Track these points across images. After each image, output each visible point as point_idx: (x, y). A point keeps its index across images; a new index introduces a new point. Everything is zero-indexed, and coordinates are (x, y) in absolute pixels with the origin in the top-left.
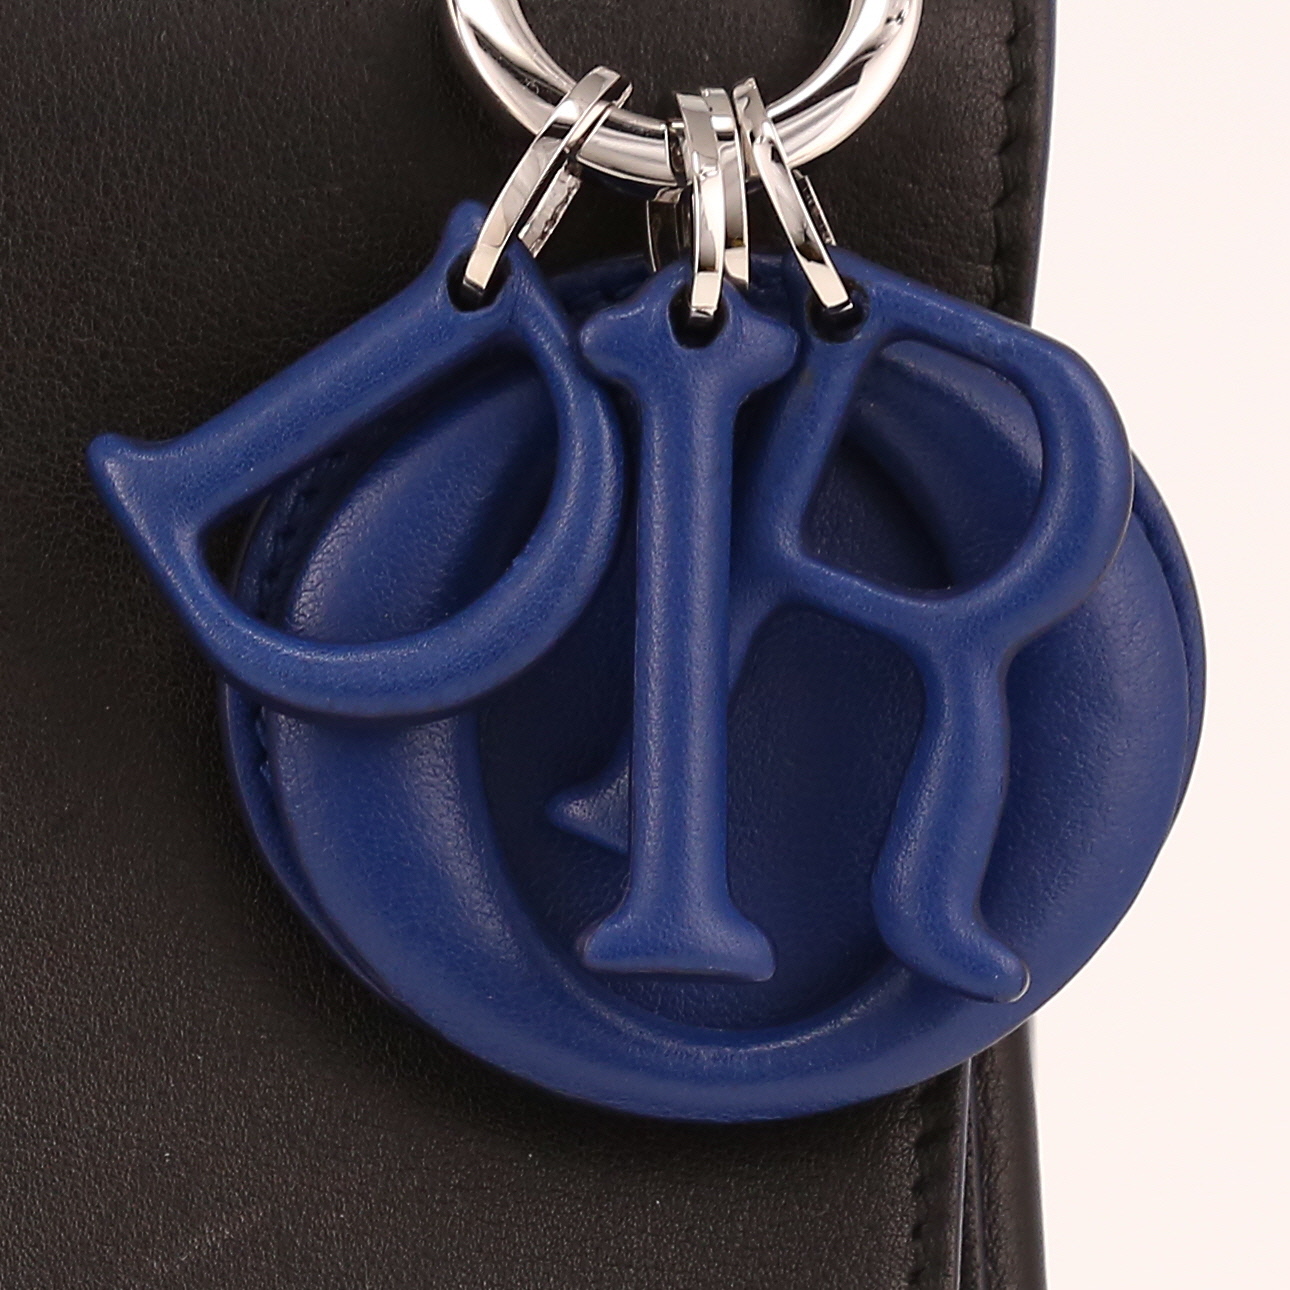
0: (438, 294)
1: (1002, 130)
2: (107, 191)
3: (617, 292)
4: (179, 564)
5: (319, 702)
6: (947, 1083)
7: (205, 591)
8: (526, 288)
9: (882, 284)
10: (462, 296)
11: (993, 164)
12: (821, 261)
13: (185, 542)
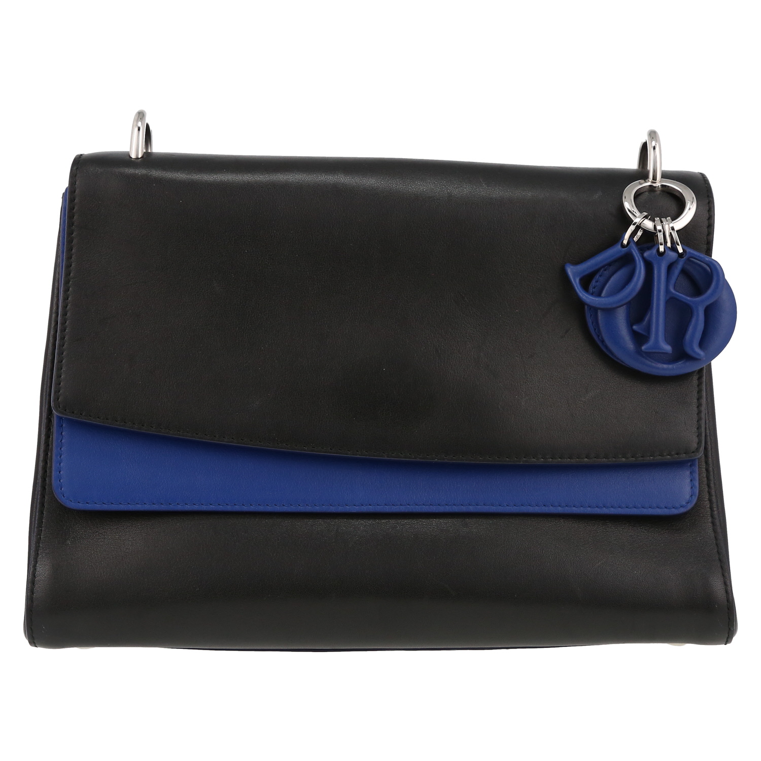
0: (619, 246)
1: (707, 224)
2: (572, 235)
3: (649, 248)
4: (576, 282)
5: (602, 307)
6: (701, 370)
7: (579, 287)
8: (632, 245)
9: (688, 250)
10: (623, 246)
11: (706, 230)
12: (679, 245)
13: (578, 280)
